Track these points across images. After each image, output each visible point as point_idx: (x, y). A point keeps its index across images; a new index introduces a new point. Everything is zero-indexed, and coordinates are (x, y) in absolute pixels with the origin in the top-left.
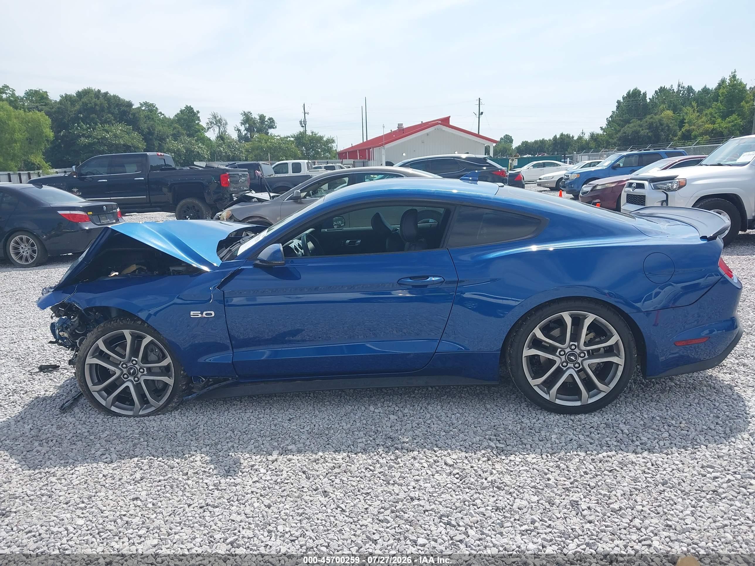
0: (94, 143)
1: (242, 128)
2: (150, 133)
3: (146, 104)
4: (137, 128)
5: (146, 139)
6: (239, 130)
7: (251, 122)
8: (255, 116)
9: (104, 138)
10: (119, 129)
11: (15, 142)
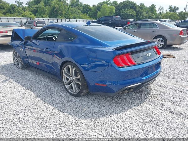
0: (124, 14)
1: (168, 10)
2: (138, 11)
3: (142, 4)
4: (135, 10)
5: (137, 13)
6: (167, 11)
7: (171, 9)
8: (173, 7)
9: (126, 13)
10: (131, 10)
11: (107, 13)
